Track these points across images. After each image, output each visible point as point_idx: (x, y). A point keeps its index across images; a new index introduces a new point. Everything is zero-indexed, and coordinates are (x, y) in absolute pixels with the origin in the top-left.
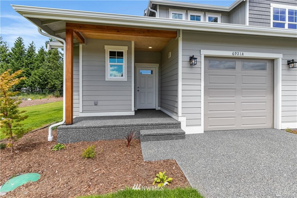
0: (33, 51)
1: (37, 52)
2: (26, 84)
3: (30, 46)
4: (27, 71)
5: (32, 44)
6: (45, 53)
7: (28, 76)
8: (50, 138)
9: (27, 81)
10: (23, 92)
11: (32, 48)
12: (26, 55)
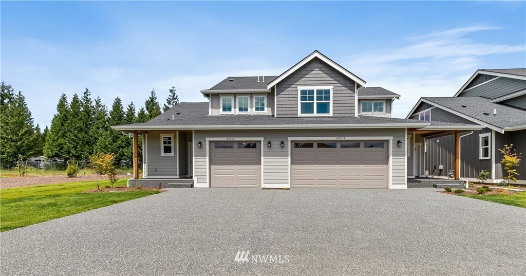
0: (133, 114)
1: (136, 115)
2: (126, 156)
3: (129, 108)
4: (127, 140)
5: (131, 105)
6: (146, 116)
7: (128, 146)
8: (128, 185)
9: (127, 153)
10: (123, 166)
11: (131, 111)
12: (125, 120)
